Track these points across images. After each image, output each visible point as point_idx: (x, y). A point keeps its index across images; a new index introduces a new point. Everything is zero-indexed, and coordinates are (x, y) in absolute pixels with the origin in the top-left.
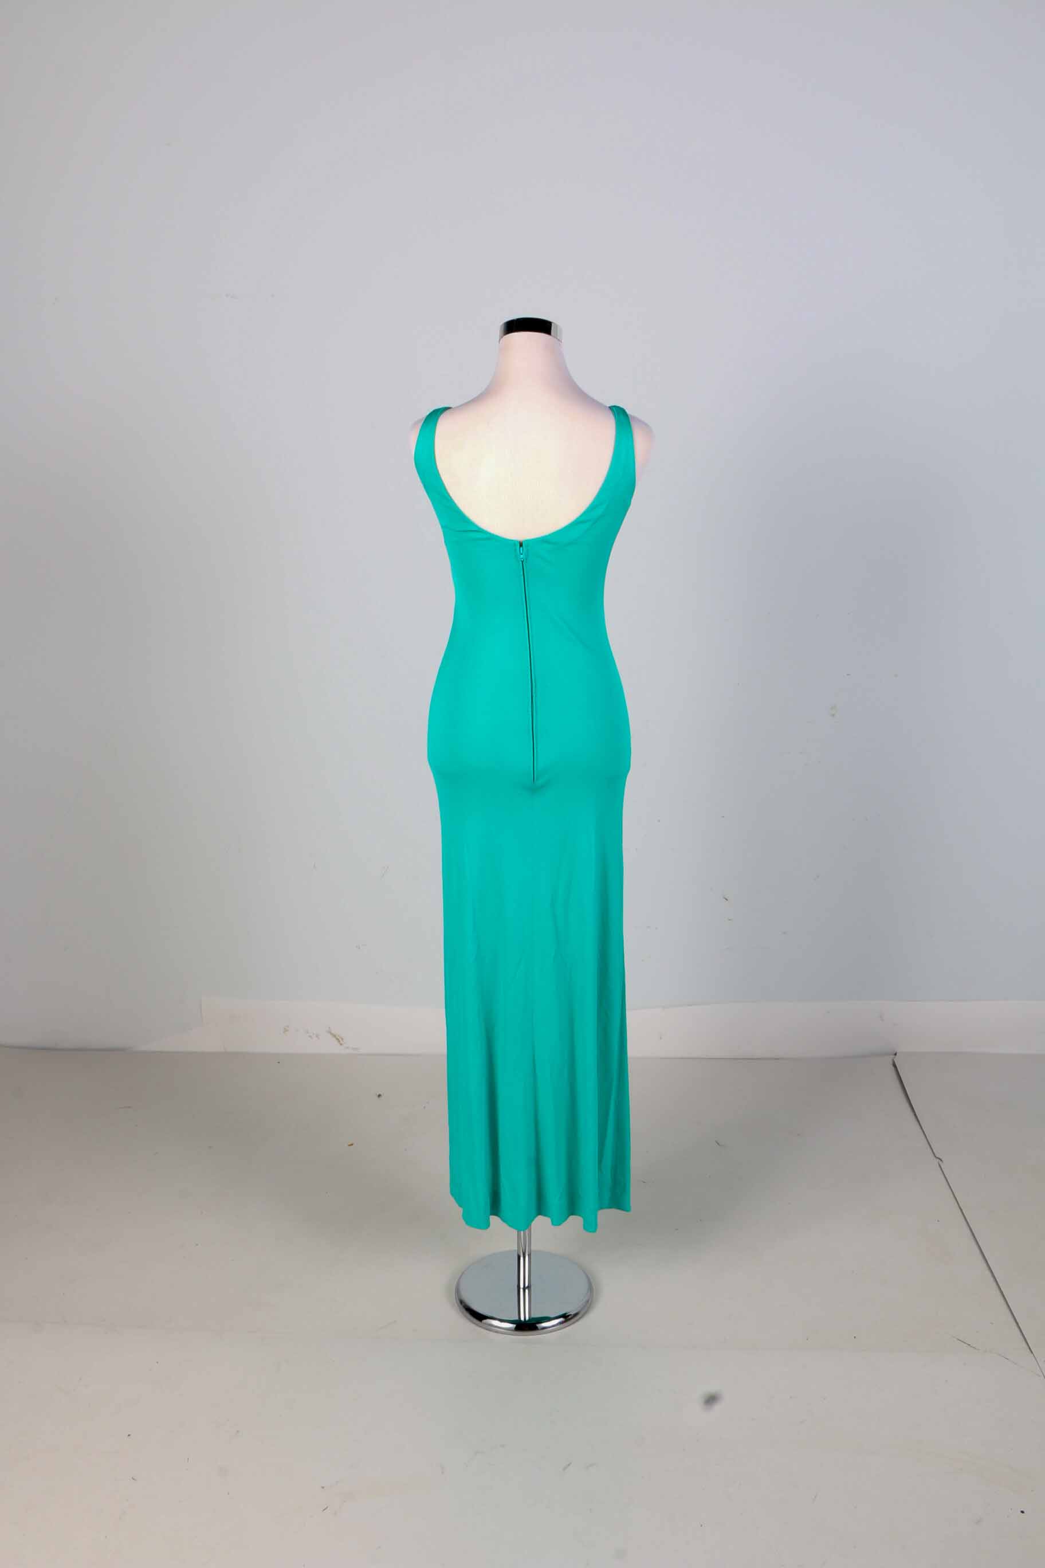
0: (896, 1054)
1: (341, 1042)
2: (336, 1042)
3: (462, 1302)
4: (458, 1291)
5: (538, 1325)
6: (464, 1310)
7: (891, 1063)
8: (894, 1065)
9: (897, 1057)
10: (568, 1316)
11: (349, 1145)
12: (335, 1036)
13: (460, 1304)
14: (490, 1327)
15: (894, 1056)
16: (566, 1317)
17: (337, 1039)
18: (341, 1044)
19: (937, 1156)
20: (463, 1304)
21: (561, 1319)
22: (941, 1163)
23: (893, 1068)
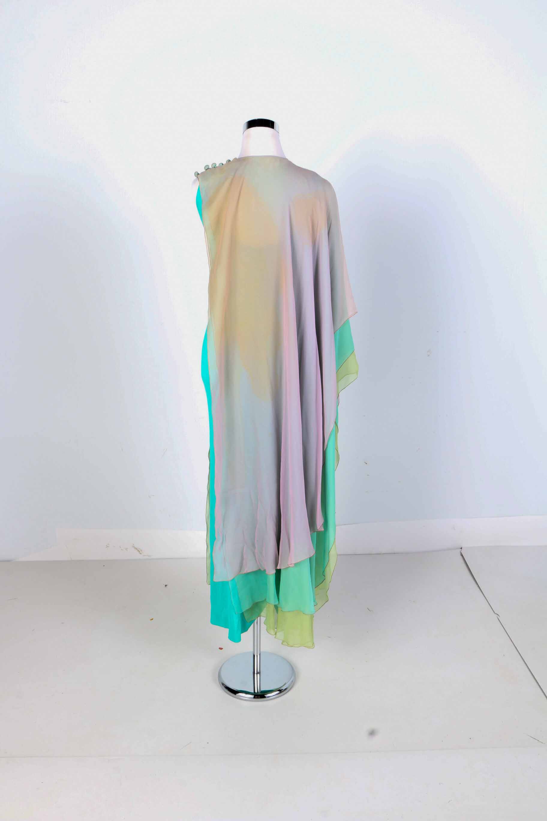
0: (461, 548)
1: (141, 552)
2: (138, 552)
3: (223, 684)
4: (219, 676)
5: (265, 696)
6: (225, 689)
7: (460, 554)
8: (462, 555)
9: (462, 549)
10: (282, 690)
11: (151, 620)
12: (136, 549)
13: (222, 685)
14: (240, 697)
15: (461, 549)
16: (280, 691)
17: (138, 551)
18: (141, 554)
19: (495, 613)
20: (224, 685)
21: (278, 692)
22: (498, 617)
23: (461, 557)
